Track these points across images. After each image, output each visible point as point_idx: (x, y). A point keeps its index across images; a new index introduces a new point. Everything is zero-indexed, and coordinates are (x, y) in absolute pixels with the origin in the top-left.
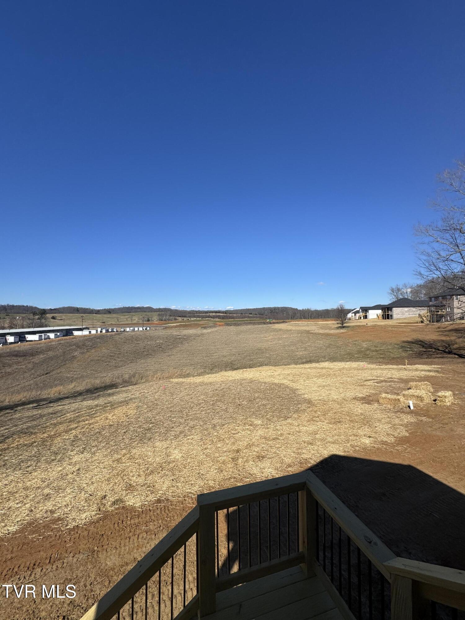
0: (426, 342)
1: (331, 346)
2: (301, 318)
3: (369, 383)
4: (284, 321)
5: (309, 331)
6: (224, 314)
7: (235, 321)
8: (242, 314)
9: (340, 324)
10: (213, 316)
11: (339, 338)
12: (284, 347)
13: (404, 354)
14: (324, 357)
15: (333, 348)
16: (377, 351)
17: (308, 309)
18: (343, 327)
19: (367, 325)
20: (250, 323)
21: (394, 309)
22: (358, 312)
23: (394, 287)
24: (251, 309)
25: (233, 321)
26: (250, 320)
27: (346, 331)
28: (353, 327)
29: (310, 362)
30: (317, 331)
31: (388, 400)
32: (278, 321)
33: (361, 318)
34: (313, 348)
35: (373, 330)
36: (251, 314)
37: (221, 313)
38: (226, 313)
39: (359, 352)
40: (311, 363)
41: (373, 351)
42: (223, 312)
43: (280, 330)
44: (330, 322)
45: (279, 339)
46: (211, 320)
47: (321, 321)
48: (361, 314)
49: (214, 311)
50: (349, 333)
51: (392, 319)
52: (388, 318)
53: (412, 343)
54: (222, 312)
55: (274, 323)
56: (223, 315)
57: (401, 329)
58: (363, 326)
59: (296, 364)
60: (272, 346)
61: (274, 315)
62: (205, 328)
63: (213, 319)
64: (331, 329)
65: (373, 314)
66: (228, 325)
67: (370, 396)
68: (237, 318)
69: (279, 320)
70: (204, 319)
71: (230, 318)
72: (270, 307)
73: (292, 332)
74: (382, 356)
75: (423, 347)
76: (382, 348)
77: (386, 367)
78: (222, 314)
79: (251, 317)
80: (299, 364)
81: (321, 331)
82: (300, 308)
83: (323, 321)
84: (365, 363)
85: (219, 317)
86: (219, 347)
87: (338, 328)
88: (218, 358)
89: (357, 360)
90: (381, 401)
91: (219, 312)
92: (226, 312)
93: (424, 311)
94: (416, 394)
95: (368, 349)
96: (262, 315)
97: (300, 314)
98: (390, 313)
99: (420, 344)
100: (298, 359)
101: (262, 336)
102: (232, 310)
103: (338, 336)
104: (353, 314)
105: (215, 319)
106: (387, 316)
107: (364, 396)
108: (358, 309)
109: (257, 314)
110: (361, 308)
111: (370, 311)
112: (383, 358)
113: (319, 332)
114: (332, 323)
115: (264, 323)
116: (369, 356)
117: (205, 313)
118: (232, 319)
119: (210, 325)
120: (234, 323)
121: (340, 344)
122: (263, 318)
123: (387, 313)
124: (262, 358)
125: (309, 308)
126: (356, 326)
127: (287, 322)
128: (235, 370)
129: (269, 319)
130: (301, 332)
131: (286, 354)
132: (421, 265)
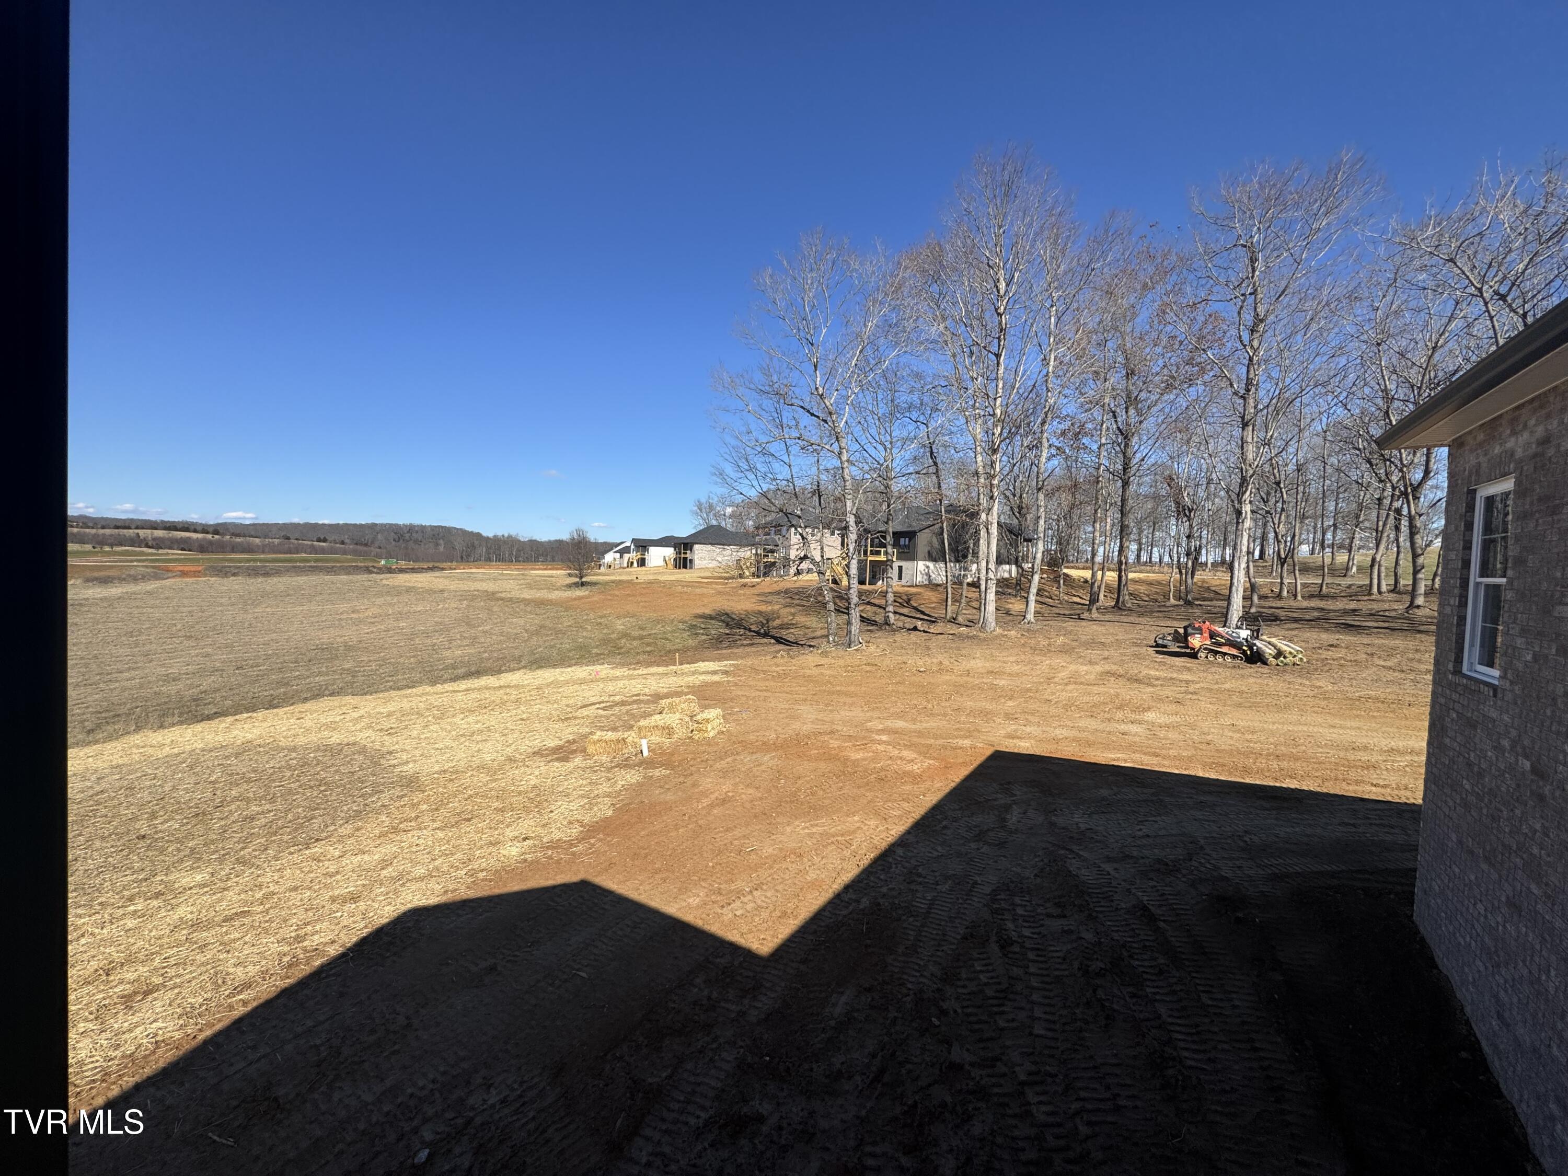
0: (734, 616)
1: (543, 631)
2: (489, 560)
3: (585, 712)
4: (437, 564)
5: (493, 593)
6: (210, 536)
7: (255, 560)
8: (288, 538)
9: (576, 576)
10: (154, 539)
11: (566, 610)
12: (412, 639)
13: (691, 642)
14: (519, 659)
15: (547, 635)
16: (641, 638)
17: (510, 536)
18: (583, 584)
19: (636, 581)
20: (314, 570)
21: (696, 547)
22: (627, 550)
23: (703, 500)
24: (324, 525)
25: (248, 560)
26: (316, 561)
27: (587, 593)
28: (606, 583)
29: (478, 674)
30: (516, 594)
31: (604, 745)
32: (417, 565)
33: (632, 563)
34: (494, 637)
35: (645, 591)
36: (325, 540)
37: (195, 531)
38: (216, 532)
39: (605, 642)
40: (478, 678)
41: (634, 639)
42: (205, 529)
43: (409, 590)
44: (559, 572)
45: (400, 616)
46: (142, 554)
47: (540, 569)
48: (634, 556)
49: (163, 522)
50: (595, 599)
51: (691, 568)
52: (685, 567)
53: (711, 617)
54: (199, 528)
55: (402, 571)
56: (204, 539)
57: (698, 591)
58: (628, 582)
59: (434, 683)
60: (372, 636)
61: (406, 548)
62: (105, 581)
63: (150, 550)
64: (552, 587)
65: (658, 556)
66: (223, 572)
67: (574, 741)
68: (263, 552)
69: (423, 561)
70: (107, 549)
71: (234, 549)
72: (396, 525)
73: (446, 595)
74: (648, 649)
75: (727, 625)
76: (653, 632)
77: (645, 671)
78: (200, 536)
79: (323, 551)
80: (445, 681)
81: (528, 594)
82: (488, 532)
83: (545, 569)
84: (606, 666)
85: (184, 545)
86: (154, 646)
87: (569, 586)
88: (141, 687)
89: (596, 659)
90: (591, 749)
91: (186, 527)
92: (217, 530)
93: (747, 553)
94: (661, 723)
95: (625, 635)
96: (366, 545)
97: (488, 548)
98: (688, 556)
99: (723, 621)
100: (446, 668)
101: (344, 607)
102: (248, 522)
103: (565, 605)
104: (618, 555)
105: (161, 551)
106: (683, 563)
107: (561, 743)
108: (628, 544)
109: (347, 541)
110: (633, 540)
111: (653, 550)
112: (649, 652)
113: (522, 596)
114: (560, 575)
115: (368, 570)
116: (623, 650)
117: (117, 527)
118: (242, 552)
119: (132, 572)
120: (248, 568)
121: (565, 624)
122: (366, 554)
123: (683, 556)
124: (327, 674)
125: (513, 533)
126: (613, 582)
127: (443, 569)
128: (202, 720)
129: (389, 556)
130: (472, 597)
131: (414, 657)
132: (725, 456)
